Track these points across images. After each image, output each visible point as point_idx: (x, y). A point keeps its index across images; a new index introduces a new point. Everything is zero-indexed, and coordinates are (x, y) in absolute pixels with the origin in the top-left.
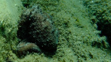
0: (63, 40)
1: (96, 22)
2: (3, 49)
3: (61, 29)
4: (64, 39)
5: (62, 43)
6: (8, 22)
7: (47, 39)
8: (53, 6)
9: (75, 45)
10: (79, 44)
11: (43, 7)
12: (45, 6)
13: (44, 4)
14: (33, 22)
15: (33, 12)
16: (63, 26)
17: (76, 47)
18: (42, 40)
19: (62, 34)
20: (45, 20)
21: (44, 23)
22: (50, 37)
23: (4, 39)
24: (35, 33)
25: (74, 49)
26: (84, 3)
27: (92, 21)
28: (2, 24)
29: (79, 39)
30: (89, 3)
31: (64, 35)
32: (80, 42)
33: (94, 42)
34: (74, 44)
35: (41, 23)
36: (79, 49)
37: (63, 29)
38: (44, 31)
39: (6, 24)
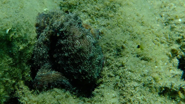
0: (109, 76)
1: (178, 56)
2: (6, 75)
3: (110, 57)
4: (112, 75)
5: (107, 80)
6: (21, 34)
7: (80, 68)
8: (105, 18)
9: (127, 87)
10: (135, 87)
11: (91, 19)
12: (94, 18)
13: (92, 14)
14: (63, 39)
15: (67, 24)
16: (113, 53)
17: (128, 91)
18: (71, 69)
19: (110, 66)
20: (82, 37)
21: (80, 41)
22: (84, 66)
23: (10, 59)
24: (62, 57)
25: (125, 93)
26: (165, 21)
27: (170, 53)
28: (7, 34)
29: (135, 78)
30: (173, 22)
31: (112, 68)
32: (136, 84)
33: (164, 88)
34: (125, 85)
35: (73, 41)
36: (132, 95)
37: (112, 57)
38: (76, 54)
39: (17, 36)
